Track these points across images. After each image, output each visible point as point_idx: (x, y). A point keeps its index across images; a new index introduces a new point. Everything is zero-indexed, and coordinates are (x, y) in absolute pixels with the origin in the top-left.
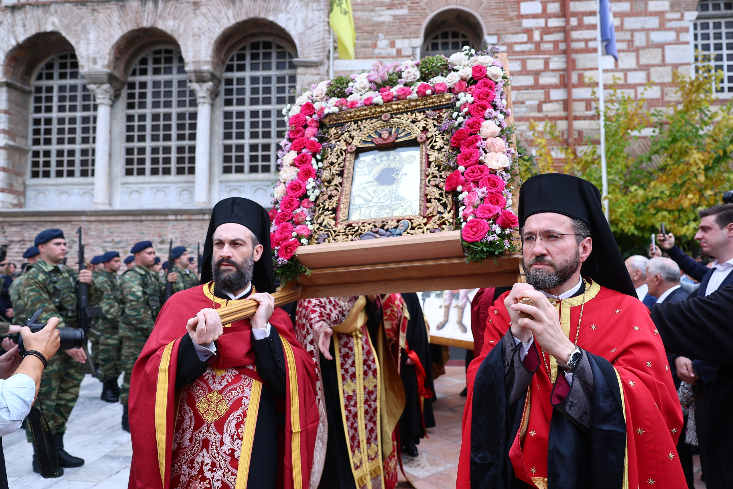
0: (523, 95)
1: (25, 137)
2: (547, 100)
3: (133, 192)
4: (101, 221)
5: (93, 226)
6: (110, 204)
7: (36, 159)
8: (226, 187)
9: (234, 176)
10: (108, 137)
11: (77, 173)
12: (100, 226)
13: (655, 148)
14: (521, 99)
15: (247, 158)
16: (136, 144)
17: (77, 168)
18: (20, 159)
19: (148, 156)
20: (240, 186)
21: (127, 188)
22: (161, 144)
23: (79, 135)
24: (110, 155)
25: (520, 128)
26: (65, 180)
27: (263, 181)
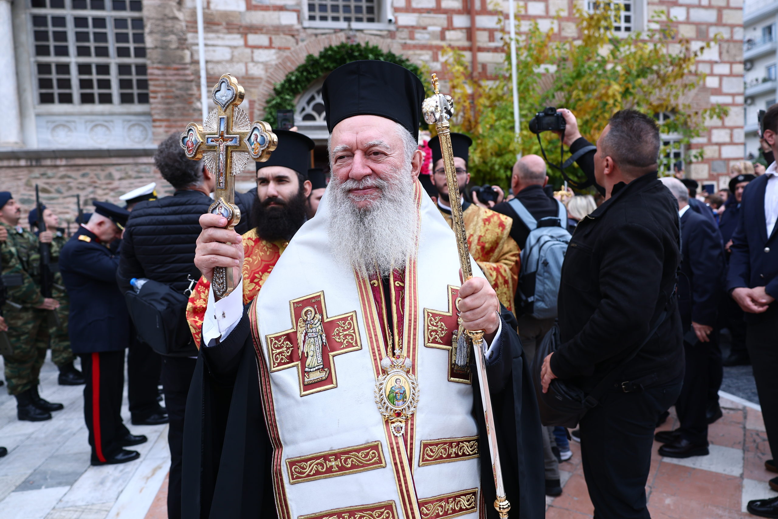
0: (426, 19)
2: (450, 27)
8: (48, 122)
9: (57, 108)
13: (559, 84)
14: (423, 24)
15: (75, 83)
20: (68, 122)
25: (422, 58)
27: (102, 114)
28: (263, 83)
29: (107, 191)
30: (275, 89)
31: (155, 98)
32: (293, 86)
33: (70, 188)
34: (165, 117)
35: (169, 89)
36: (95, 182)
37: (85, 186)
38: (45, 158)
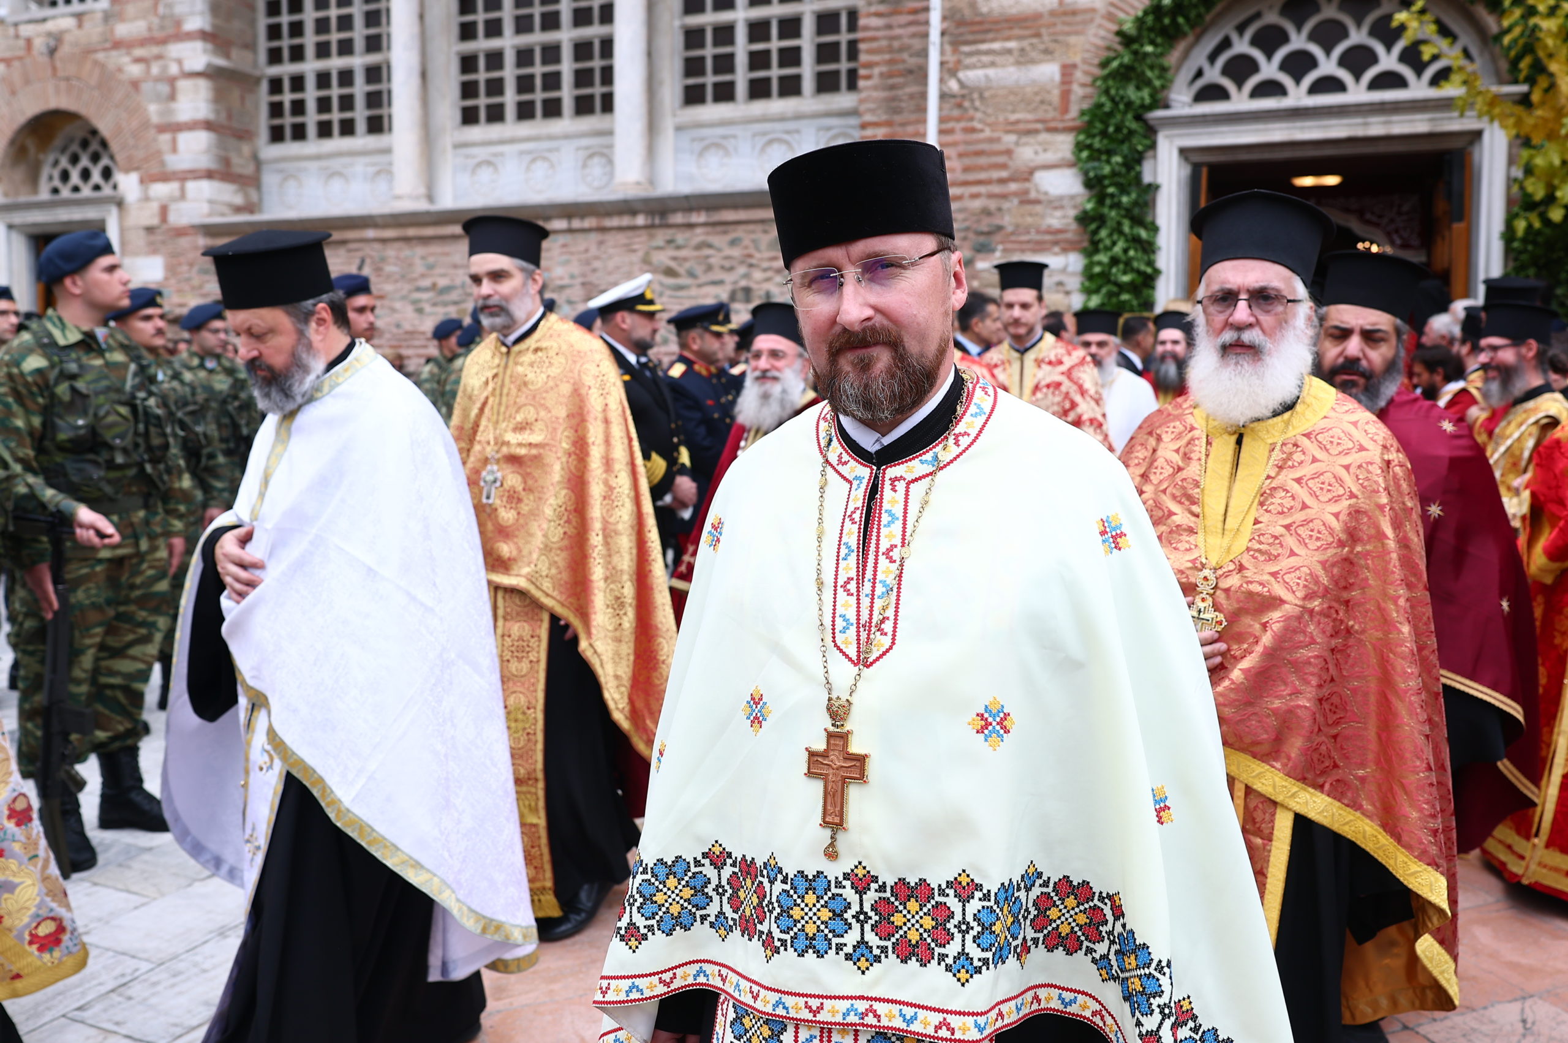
1: (251, 46)
3: (479, 165)
4: (407, 240)
5: (391, 252)
6: (430, 198)
7: (276, 98)
8: (693, 140)
9: (711, 111)
10: (415, 29)
11: (361, 126)
12: (406, 252)
15: (741, 60)
16: (482, 44)
17: (360, 114)
18: (243, 99)
19: (509, 73)
20: (725, 137)
21: (467, 157)
22: (537, 38)
23: (359, 33)
24: (424, 75)
26: (337, 143)
27: (782, 119)
28: (1098, 20)
29: (769, 274)
30: (1120, 33)
31: (868, 77)
32: (1167, 21)
33: (709, 268)
34: (884, 117)
35: (896, 56)
36: (750, 256)
37: (734, 263)
38: (674, 211)
